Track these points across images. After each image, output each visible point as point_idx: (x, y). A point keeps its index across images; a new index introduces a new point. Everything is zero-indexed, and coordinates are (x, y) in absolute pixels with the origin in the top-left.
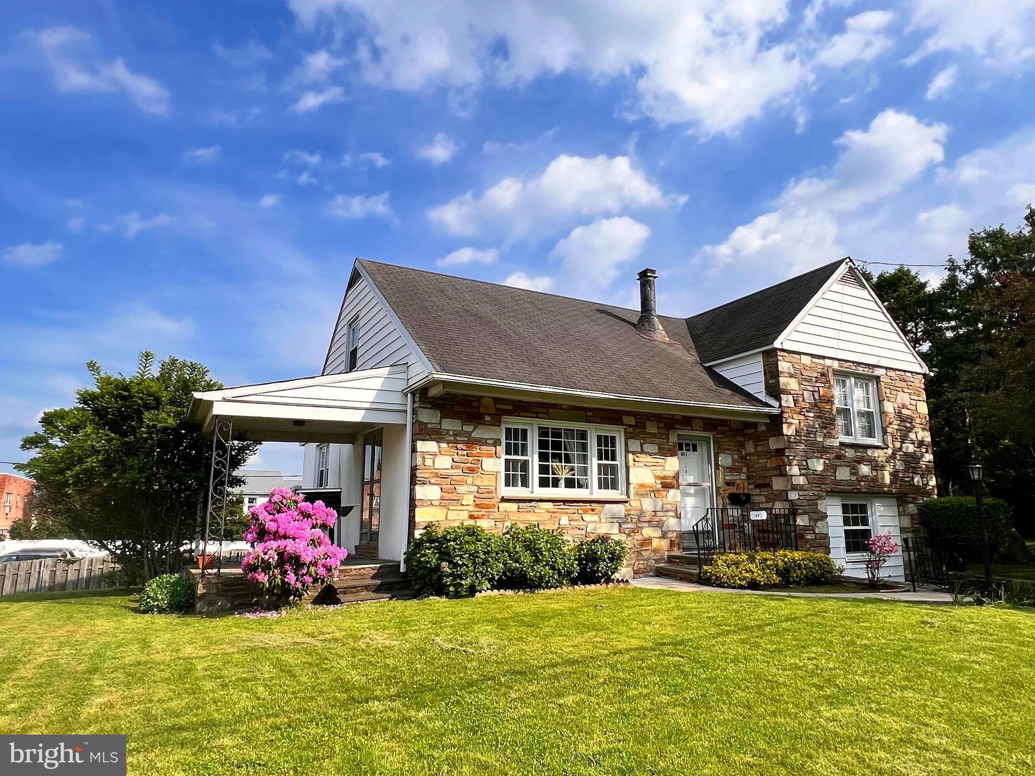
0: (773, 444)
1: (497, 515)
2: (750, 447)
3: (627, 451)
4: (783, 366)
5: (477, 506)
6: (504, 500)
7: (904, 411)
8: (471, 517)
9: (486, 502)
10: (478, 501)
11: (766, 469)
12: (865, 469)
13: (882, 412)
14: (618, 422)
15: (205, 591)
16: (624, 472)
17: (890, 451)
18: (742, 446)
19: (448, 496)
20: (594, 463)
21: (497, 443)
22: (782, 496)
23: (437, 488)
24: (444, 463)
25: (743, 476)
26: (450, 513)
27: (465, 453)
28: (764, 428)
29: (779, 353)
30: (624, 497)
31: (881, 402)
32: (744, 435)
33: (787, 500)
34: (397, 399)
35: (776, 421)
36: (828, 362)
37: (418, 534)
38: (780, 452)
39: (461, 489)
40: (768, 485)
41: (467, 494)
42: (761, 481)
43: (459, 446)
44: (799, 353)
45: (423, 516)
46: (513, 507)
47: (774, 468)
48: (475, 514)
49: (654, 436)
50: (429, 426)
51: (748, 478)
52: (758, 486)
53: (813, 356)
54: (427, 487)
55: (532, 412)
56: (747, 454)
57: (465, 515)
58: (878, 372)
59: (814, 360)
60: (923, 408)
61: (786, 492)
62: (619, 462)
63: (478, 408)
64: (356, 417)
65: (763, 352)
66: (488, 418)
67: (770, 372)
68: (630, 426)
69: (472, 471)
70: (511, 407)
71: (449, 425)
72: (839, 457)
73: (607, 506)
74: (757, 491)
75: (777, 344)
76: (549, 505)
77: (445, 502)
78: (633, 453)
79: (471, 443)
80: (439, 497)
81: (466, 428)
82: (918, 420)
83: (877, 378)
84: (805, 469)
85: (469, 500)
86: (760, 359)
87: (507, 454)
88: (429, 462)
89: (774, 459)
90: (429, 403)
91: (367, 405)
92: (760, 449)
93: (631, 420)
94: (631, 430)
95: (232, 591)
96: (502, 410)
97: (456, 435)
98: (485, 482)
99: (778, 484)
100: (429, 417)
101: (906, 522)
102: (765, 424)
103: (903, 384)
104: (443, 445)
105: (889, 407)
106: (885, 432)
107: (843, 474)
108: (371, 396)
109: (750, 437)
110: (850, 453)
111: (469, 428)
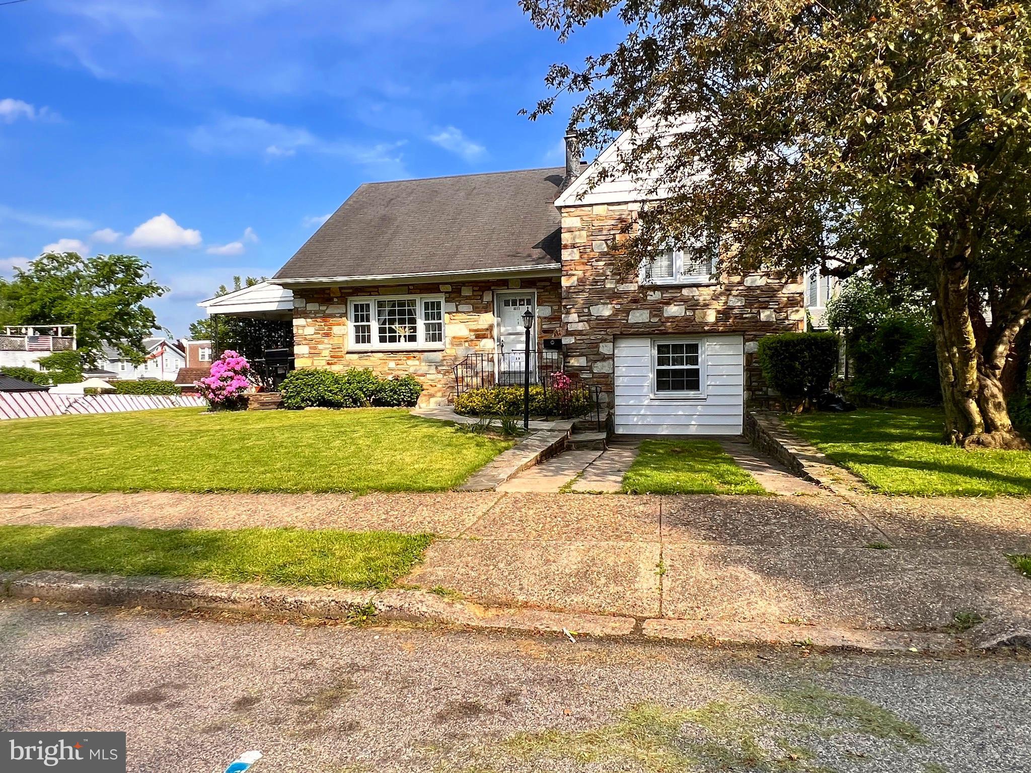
1: (344, 362)
3: (445, 311)
5: (331, 357)
6: (348, 353)
8: (328, 364)
9: (336, 354)
10: (332, 354)
14: (438, 291)
19: (313, 351)
20: (421, 324)
21: (344, 315)
23: (307, 347)
24: (310, 331)
26: (315, 362)
27: (323, 324)
30: (440, 347)
39: (320, 347)
41: (325, 349)
43: (318, 320)
45: (300, 363)
46: (356, 356)
48: (330, 362)
49: (468, 298)
50: (298, 309)
54: (301, 346)
57: (324, 363)
62: (444, 321)
63: (329, 294)
66: (335, 300)
68: (448, 292)
69: (327, 335)
70: (351, 291)
71: (311, 307)
73: (427, 354)
76: (381, 355)
77: (312, 355)
79: (326, 317)
80: (308, 353)
81: (322, 308)
84: (586, 316)
85: (326, 353)
87: (356, 321)
88: (301, 332)
90: (299, 295)
93: (446, 288)
94: (449, 296)
96: (347, 294)
97: (316, 312)
98: (335, 341)
100: (299, 303)
104: (309, 320)
111: (323, 308)
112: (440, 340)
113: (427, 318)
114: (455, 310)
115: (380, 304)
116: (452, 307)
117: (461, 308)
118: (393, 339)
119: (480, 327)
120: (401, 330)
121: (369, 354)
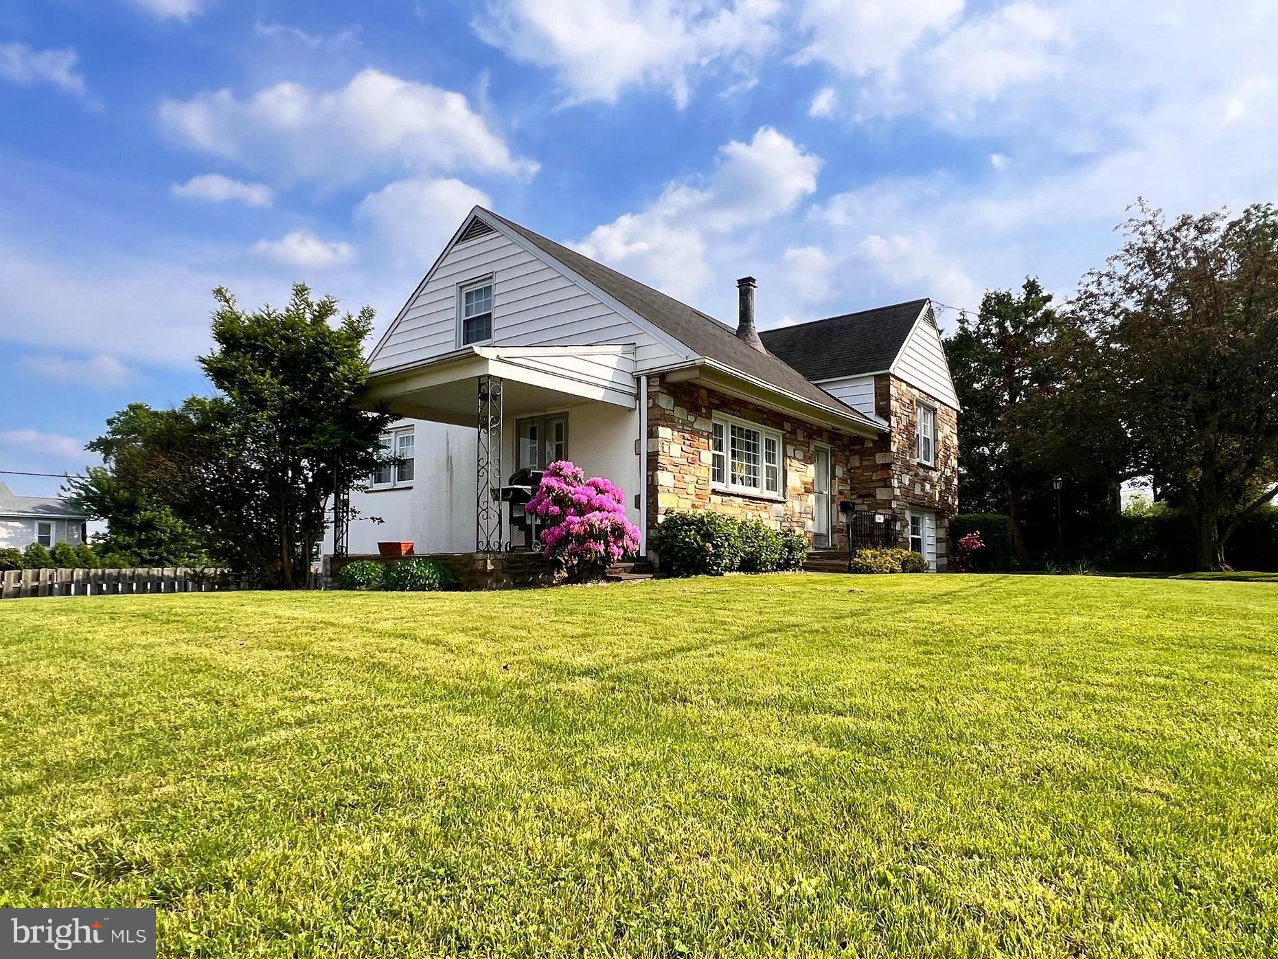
0: (880, 459)
1: (709, 506)
2: (855, 462)
3: (785, 455)
4: (893, 391)
5: (697, 496)
6: (714, 492)
7: (947, 441)
8: (693, 506)
9: (702, 492)
10: (698, 492)
11: (870, 481)
12: (928, 487)
13: (936, 440)
14: (779, 426)
15: (492, 567)
16: (781, 475)
17: (939, 473)
18: (848, 461)
19: (678, 484)
20: (763, 464)
21: (708, 435)
22: (886, 504)
23: (671, 475)
24: (676, 450)
25: (848, 487)
26: (681, 501)
27: (690, 442)
28: (871, 445)
29: (892, 379)
30: (781, 499)
31: (935, 431)
32: (850, 450)
33: (891, 508)
34: (629, 382)
35: (884, 439)
36: (914, 391)
37: (661, 519)
38: (887, 466)
39: (687, 478)
40: (873, 496)
41: (691, 484)
42: (865, 492)
43: (687, 436)
44: (901, 380)
45: (664, 501)
46: (720, 498)
47: (880, 480)
48: (696, 503)
49: (802, 443)
50: (667, 412)
51: (852, 489)
52: (859, 497)
53: (908, 384)
54: (665, 472)
55: (731, 409)
56: (852, 468)
57: (689, 504)
58: (937, 405)
59: (909, 389)
60: (956, 441)
61: (890, 501)
62: (778, 465)
63: (697, 399)
64: (597, 394)
65: (875, 376)
66: (704, 410)
67: (880, 394)
68: (788, 432)
69: (693, 462)
70: (718, 402)
71: (680, 413)
72: (916, 475)
73: (775, 505)
74: (860, 501)
75: (891, 370)
76: (740, 500)
77: (679, 489)
78: (790, 457)
79: (693, 434)
80: (672, 485)
82: (952, 450)
83: (936, 409)
84: (900, 482)
85: (691, 489)
86: (872, 382)
88: (666, 449)
89: (879, 472)
90: (666, 388)
91: (607, 384)
92: (865, 463)
93: (788, 426)
94: (788, 435)
95: (514, 568)
96: (713, 404)
97: (683, 424)
98: (701, 472)
99: (881, 494)
100: (665, 402)
101: (942, 534)
102: (874, 441)
103: (946, 418)
104: (675, 433)
105: (940, 436)
106: (936, 457)
107: (918, 491)
108: (608, 374)
109: (855, 453)
110: (921, 472)
111: (691, 419)
113: (766, 459)
114: (793, 455)
115: (732, 430)
116: (791, 450)
117: (796, 454)
119: (807, 480)
121: (732, 498)
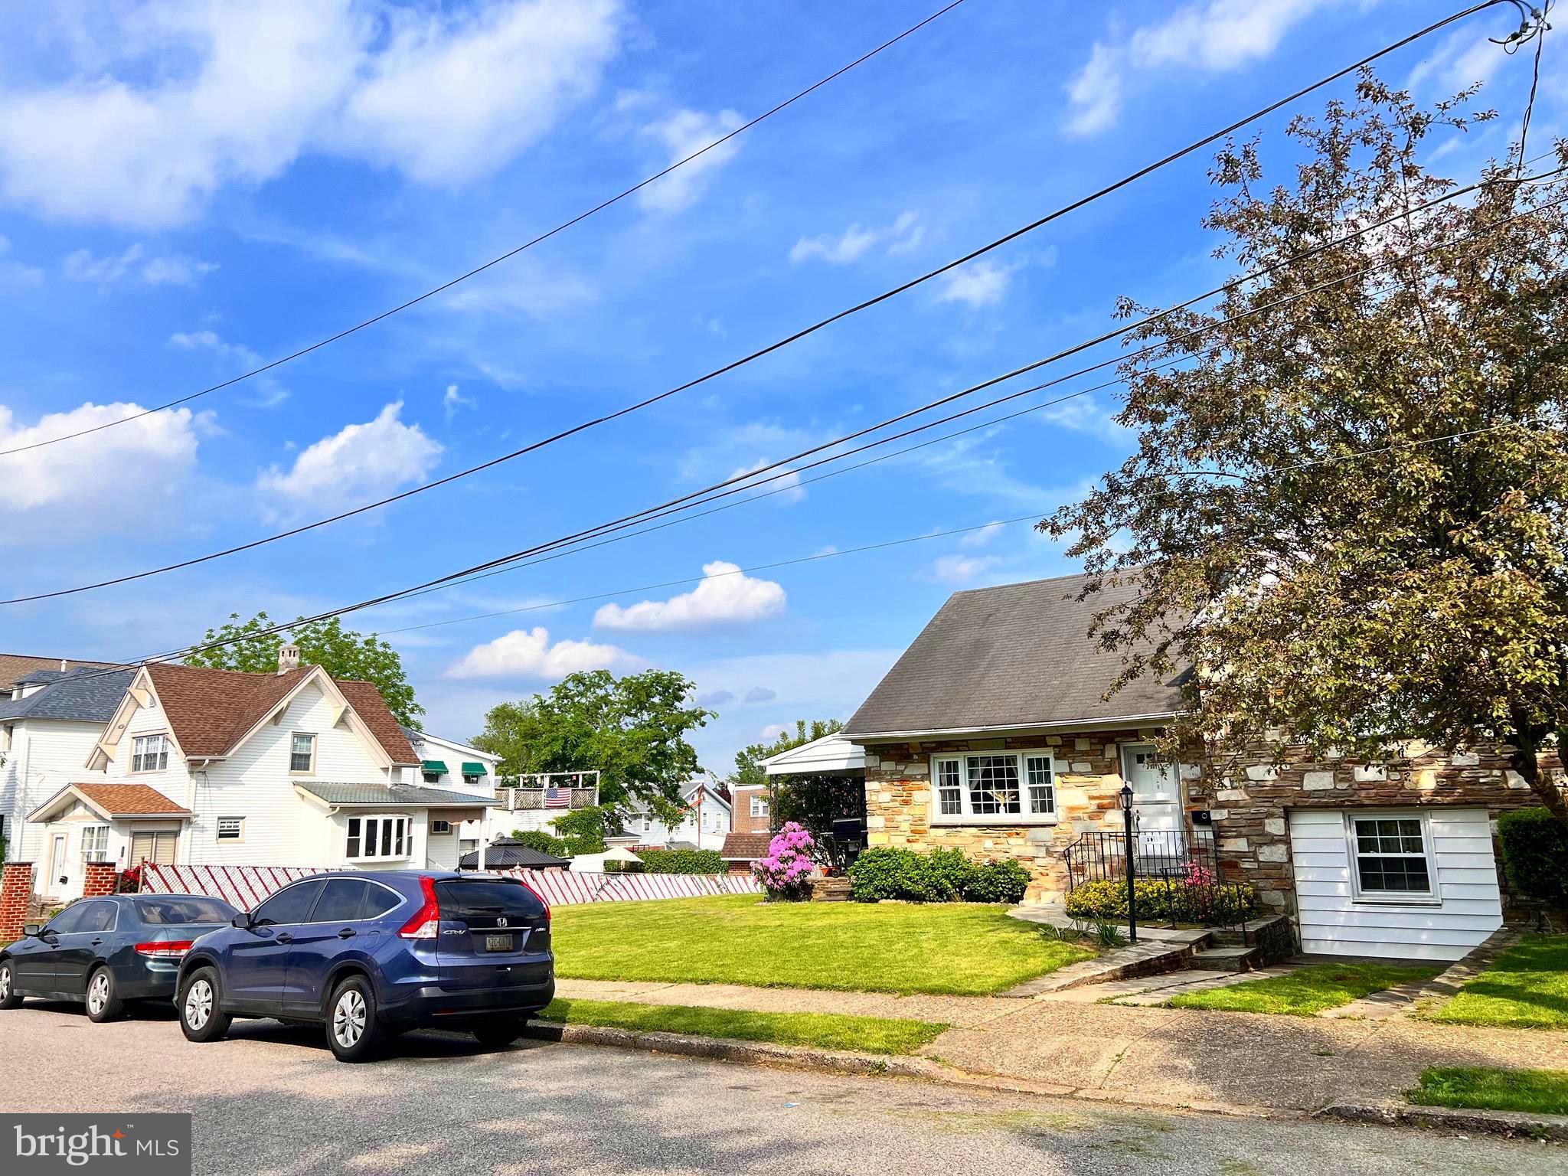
1: (928, 839)
5: (912, 831)
6: (934, 827)
8: (909, 841)
9: (919, 828)
10: (913, 828)
14: (1045, 745)
19: (889, 824)
20: (1024, 789)
21: (927, 777)
23: (881, 818)
24: (885, 797)
26: (893, 838)
27: (901, 788)
39: (899, 818)
41: (904, 822)
43: (895, 783)
45: (872, 840)
46: (942, 831)
48: (910, 838)
49: (1085, 754)
50: (872, 769)
54: (875, 817)
55: (959, 748)
57: (903, 840)
62: (1054, 784)
63: (908, 750)
66: (915, 757)
69: (906, 803)
70: (934, 745)
71: (888, 766)
73: (1037, 829)
76: (974, 830)
77: (888, 830)
78: (1061, 775)
79: (904, 780)
80: (883, 825)
81: (899, 767)
85: (905, 826)
87: (941, 785)
88: (874, 798)
90: (872, 751)
93: (1054, 742)
94: (1057, 750)
96: (928, 748)
97: (892, 774)
98: (917, 811)
100: (871, 762)
104: (884, 783)
111: (901, 767)
112: (1051, 810)
113: (1032, 781)
114: (1068, 770)
115: (972, 762)
116: (1063, 766)
117: (1077, 767)
118: (989, 809)
119: (1103, 793)
120: (1000, 797)
121: (959, 829)
